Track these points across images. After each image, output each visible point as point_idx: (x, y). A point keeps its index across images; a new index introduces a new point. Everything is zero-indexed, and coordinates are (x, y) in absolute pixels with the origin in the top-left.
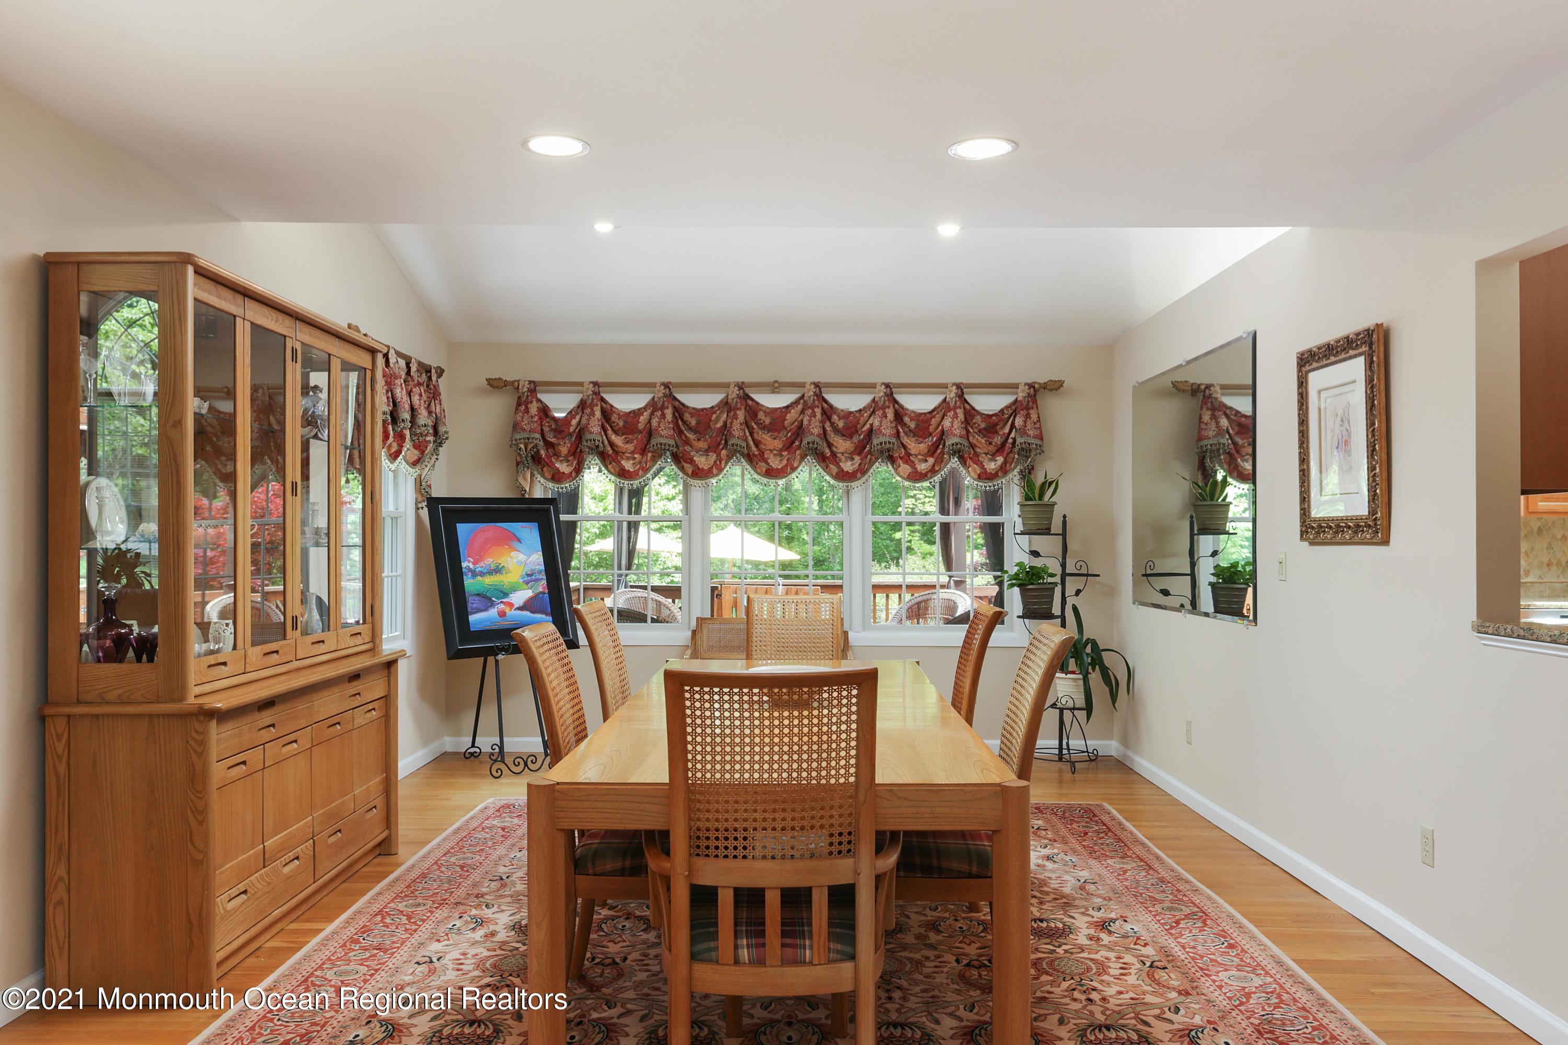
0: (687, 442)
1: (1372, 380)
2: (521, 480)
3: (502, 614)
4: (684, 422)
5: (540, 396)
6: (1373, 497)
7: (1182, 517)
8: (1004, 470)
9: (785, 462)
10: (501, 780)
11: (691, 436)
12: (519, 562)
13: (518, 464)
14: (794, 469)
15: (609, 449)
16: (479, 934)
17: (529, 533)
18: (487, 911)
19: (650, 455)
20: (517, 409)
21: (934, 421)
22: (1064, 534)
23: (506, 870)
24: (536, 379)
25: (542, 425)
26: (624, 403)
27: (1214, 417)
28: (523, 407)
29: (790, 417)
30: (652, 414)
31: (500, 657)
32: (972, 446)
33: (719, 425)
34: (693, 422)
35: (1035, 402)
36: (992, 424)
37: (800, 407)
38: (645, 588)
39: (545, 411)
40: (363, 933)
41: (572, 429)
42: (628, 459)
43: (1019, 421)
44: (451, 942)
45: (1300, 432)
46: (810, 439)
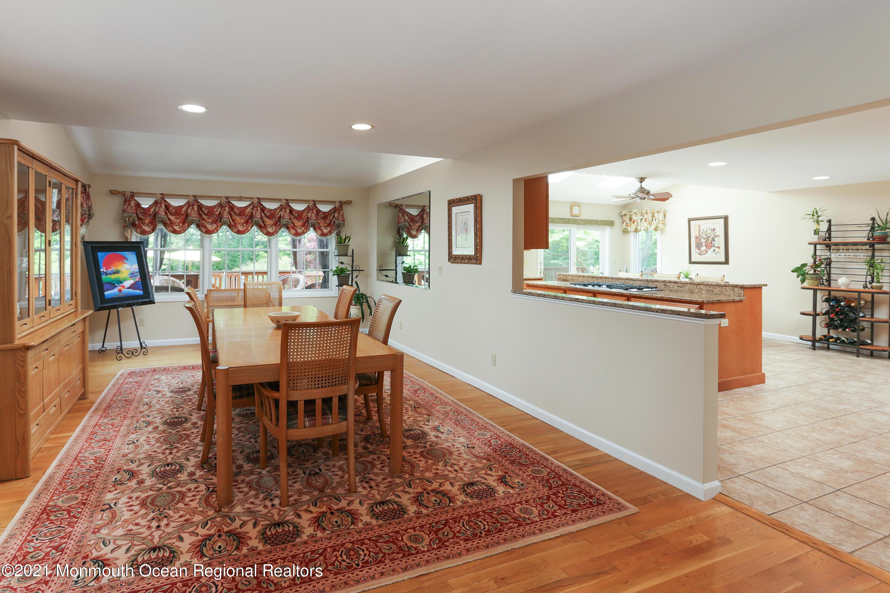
0: (203, 219)
1: (476, 212)
2: (126, 233)
3: (120, 291)
4: (202, 211)
5: (136, 198)
6: (476, 250)
7: (391, 250)
8: (330, 233)
9: (245, 228)
10: (122, 361)
11: (205, 217)
12: (127, 269)
13: (124, 227)
14: (248, 231)
15: (168, 221)
16: (150, 428)
17: (131, 257)
18: (149, 418)
19: (187, 224)
20: (124, 204)
21: (304, 214)
22: (353, 256)
23: (148, 400)
24: (134, 191)
25: (136, 211)
26: (175, 203)
27: (403, 216)
28: (128, 203)
29: (249, 210)
30: (188, 208)
31: (120, 309)
32: (319, 223)
33: (218, 213)
34: (206, 211)
35: (342, 208)
36: (326, 215)
37: (252, 207)
38: (168, 275)
39: (138, 205)
40: (93, 434)
41: (151, 213)
42: (177, 225)
43: (336, 215)
44: (139, 433)
45: (449, 226)
46: (256, 219)
